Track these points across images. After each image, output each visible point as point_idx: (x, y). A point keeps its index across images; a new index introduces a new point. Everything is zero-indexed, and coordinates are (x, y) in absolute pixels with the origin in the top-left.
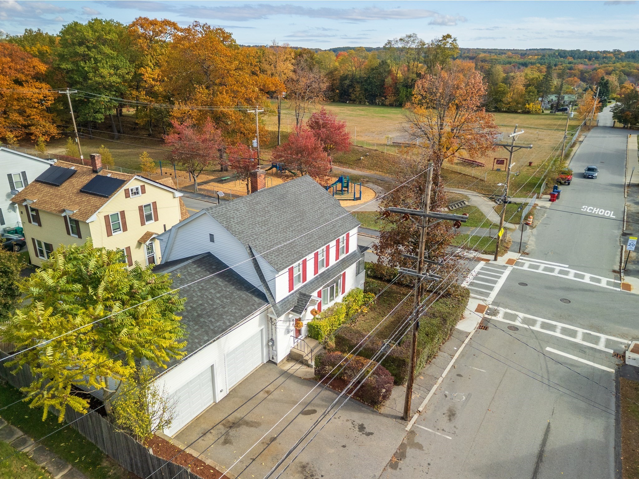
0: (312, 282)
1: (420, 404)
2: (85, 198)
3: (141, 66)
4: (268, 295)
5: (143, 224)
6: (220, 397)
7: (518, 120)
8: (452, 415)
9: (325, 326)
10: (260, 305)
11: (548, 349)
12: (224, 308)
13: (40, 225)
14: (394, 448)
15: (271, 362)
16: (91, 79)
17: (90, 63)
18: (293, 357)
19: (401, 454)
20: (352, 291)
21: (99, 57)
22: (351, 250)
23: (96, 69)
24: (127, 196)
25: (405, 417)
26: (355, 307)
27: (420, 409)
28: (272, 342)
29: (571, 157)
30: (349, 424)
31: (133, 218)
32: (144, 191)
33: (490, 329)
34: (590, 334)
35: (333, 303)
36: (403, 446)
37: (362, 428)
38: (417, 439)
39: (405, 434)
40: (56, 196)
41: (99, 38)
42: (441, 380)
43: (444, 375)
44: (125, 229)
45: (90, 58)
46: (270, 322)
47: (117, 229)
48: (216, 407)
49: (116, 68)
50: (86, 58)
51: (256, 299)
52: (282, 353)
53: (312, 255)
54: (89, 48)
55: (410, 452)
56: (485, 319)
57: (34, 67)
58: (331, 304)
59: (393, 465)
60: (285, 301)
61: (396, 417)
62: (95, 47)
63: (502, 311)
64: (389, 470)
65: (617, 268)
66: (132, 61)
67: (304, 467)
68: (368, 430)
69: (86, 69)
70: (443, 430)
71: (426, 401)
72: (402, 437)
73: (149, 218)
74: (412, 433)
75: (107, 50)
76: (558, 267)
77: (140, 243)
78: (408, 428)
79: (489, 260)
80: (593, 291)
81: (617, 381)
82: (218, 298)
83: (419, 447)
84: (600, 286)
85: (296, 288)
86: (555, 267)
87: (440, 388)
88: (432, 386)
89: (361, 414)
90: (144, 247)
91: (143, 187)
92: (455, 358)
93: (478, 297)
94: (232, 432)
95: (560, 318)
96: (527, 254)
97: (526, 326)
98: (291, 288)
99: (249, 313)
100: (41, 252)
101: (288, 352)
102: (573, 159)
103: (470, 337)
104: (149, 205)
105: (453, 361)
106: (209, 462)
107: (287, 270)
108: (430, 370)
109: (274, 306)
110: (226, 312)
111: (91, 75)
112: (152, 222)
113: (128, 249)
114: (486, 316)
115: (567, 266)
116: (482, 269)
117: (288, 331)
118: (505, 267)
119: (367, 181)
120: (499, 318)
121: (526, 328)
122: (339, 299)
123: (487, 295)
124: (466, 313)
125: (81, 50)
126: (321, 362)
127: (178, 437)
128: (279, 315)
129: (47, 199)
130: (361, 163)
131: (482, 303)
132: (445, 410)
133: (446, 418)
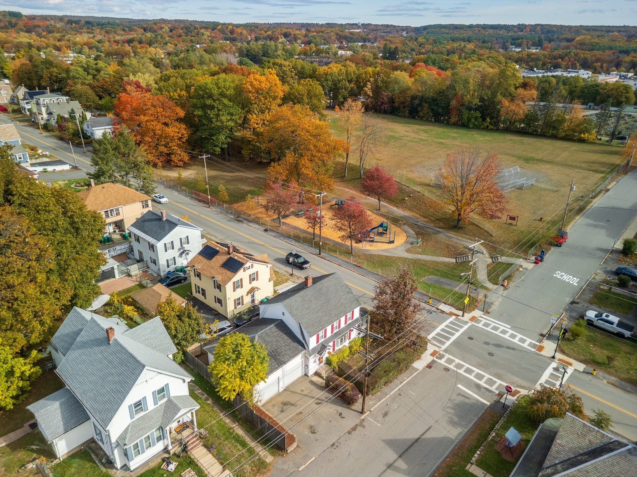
0: (329, 338)
1: (372, 407)
2: (225, 271)
3: (249, 112)
4: (306, 346)
5: (250, 283)
6: (281, 390)
7: (565, 154)
8: (386, 414)
9: (335, 360)
10: (302, 351)
11: (459, 386)
12: (285, 351)
13: (200, 279)
14: (352, 425)
15: (306, 375)
16: (214, 124)
17: (215, 111)
18: (317, 374)
19: (354, 429)
20: (355, 338)
21: (220, 107)
22: (355, 318)
23: (218, 115)
24: (244, 271)
25: (362, 412)
26: (355, 348)
27: (372, 410)
28: (307, 366)
29: (584, 212)
30: (335, 412)
31: (246, 281)
32: (252, 267)
33: (432, 368)
34: (492, 379)
35: (342, 346)
36: (357, 425)
37: (340, 414)
38: (364, 423)
39: (360, 420)
40: (210, 266)
41: (220, 94)
42: (388, 396)
43: (391, 394)
44: (242, 287)
45: (214, 108)
46: (306, 359)
47: (238, 287)
48: (279, 394)
49: (232, 114)
50: (212, 108)
51: (300, 347)
52: (311, 372)
53: (330, 326)
54: (214, 101)
55: (359, 428)
56: (433, 361)
57: (177, 114)
58: (340, 347)
59: (349, 433)
60: (314, 349)
61: (358, 412)
62: (218, 99)
63: (447, 356)
64: (347, 434)
65: (545, 332)
66: (243, 108)
67: (311, 427)
68: (343, 416)
69: (211, 116)
70: (378, 421)
71: (376, 406)
72: (358, 421)
73: (254, 279)
74: (363, 420)
75: (226, 101)
76: (503, 326)
77: (248, 293)
78: (362, 418)
79: (459, 316)
80: (514, 349)
81: (486, 411)
82: (283, 346)
83: (364, 427)
84: (522, 346)
85: (320, 342)
86: (499, 326)
87: (386, 400)
88: (383, 398)
89: (342, 408)
90: (250, 295)
91: (252, 265)
92: (403, 384)
93: (437, 344)
94: (285, 407)
95: (479, 366)
96: (489, 313)
97: (455, 369)
98: (318, 342)
99: (296, 355)
100: (199, 292)
101: (315, 371)
102: (585, 215)
103: (418, 372)
104: (255, 273)
105: (401, 386)
106: (274, 419)
107: (316, 335)
108: (385, 389)
109: (309, 352)
110: (286, 354)
111: (214, 120)
112: (255, 281)
113: (242, 297)
114: (435, 359)
115: (510, 327)
116: (451, 323)
117: (315, 362)
118: (467, 322)
119: (404, 224)
120: (442, 361)
121: (454, 371)
122: (347, 343)
123: (443, 343)
124: (423, 356)
125: (209, 102)
126: (328, 381)
127: (263, 406)
128: (310, 356)
129: (205, 267)
130: (405, 203)
131: (437, 349)
132: (383, 412)
133: (382, 416)
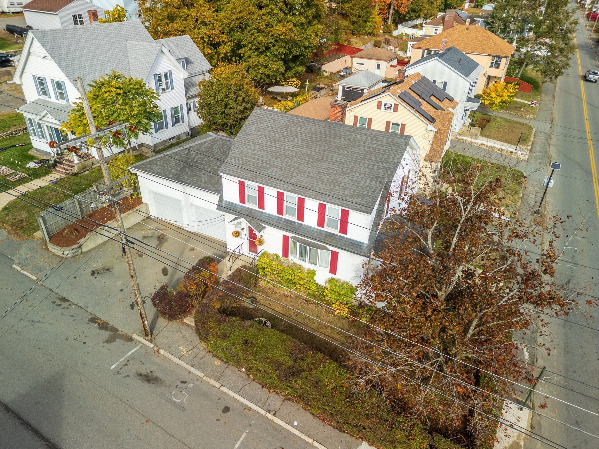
0: (271, 217)
8: (149, 379)
19: (105, 327)
24: (379, 107)
32: (396, 110)
36: (114, 330)
38: (120, 341)
39: (129, 333)
43: (225, 390)
55: (106, 334)
59: (94, 320)
60: (232, 205)
64: (90, 317)
70: (126, 365)
71: (174, 359)
72: (125, 330)
74: (130, 339)
78: (135, 336)
83: (109, 341)
85: (249, 206)
91: (396, 106)
94: (154, 239)
98: (242, 200)
104: (398, 125)
107: (236, 181)
132: (159, 375)
133: (144, 372)
